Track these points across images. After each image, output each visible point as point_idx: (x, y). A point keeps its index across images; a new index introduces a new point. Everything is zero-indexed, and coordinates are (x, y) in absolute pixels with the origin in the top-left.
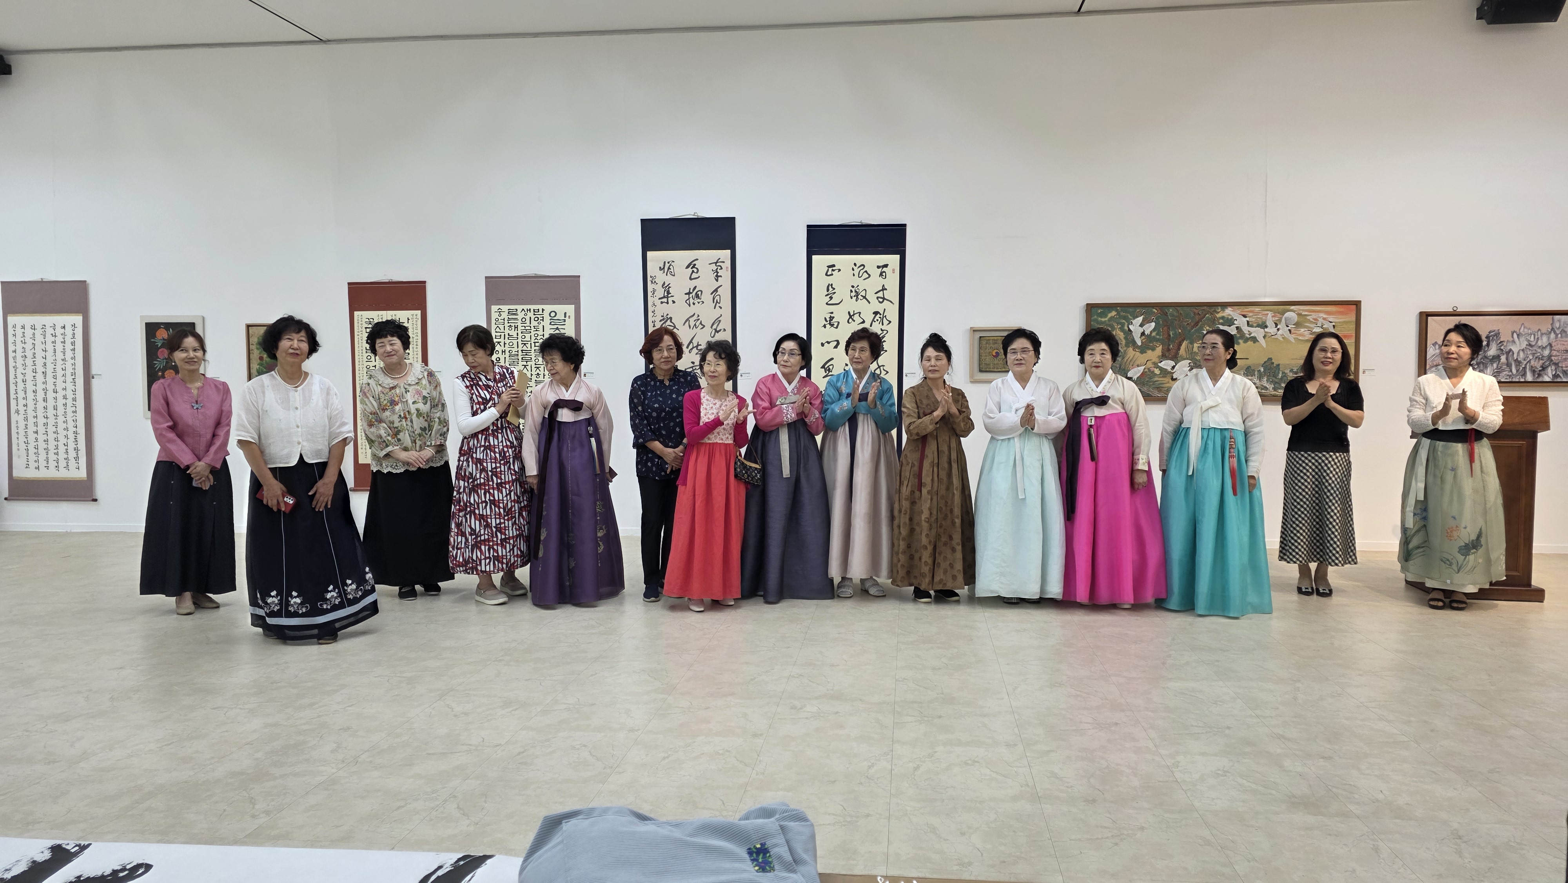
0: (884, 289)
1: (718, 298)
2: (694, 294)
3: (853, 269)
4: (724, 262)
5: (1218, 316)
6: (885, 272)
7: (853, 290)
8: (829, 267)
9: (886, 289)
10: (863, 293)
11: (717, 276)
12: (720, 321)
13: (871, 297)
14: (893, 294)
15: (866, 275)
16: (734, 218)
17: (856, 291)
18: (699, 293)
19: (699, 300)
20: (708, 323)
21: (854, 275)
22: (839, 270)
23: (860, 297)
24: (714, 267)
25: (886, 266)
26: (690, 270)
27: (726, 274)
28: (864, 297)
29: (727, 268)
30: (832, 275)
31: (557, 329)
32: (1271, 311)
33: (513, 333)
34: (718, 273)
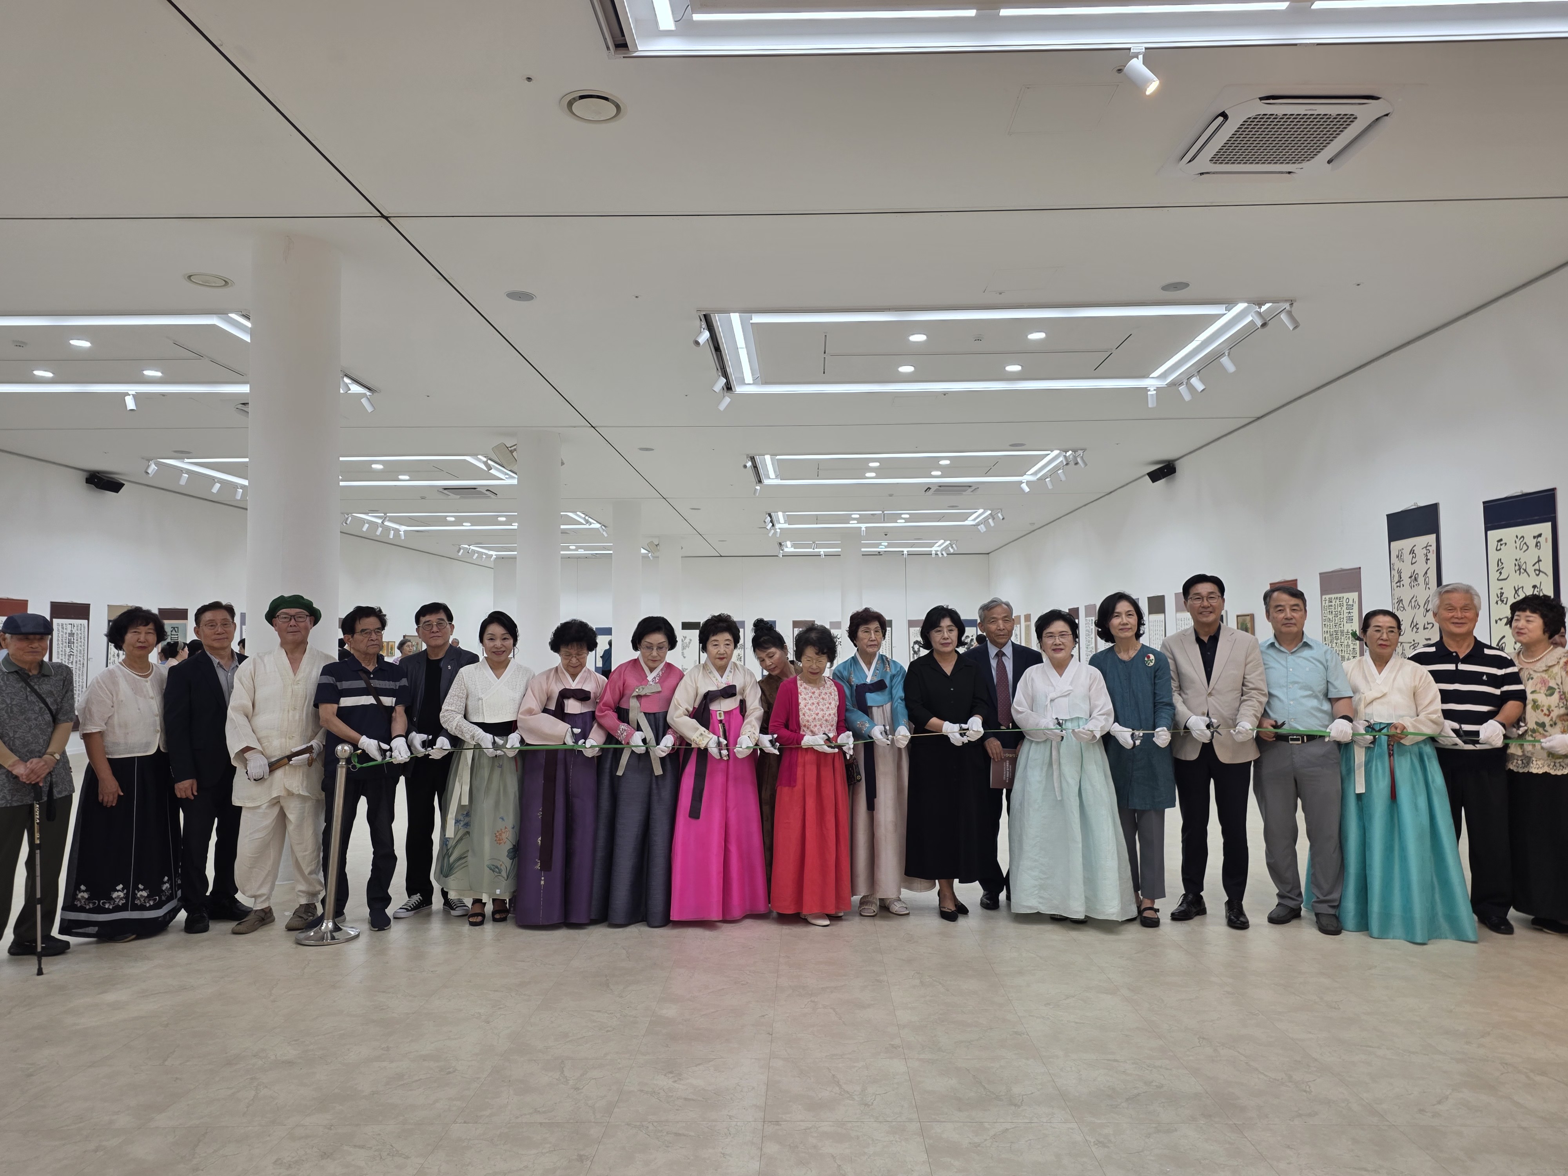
0: (1539, 560)
1: (1427, 579)
2: (1413, 577)
3: (1515, 542)
4: (1431, 546)
6: (1539, 542)
7: (1516, 563)
8: (1498, 541)
9: (1541, 560)
10: (1524, 567)
11: (1427, 559)
12: (1429, 601)
13: (1530, 570)
14: (1547, 567)
15: (1525, 547)
16: (1437, 505)
17: (1519, 565)
18: (1417, 576)
19: (1416, 583)
20: (1422, 604)
21: (1516, 548)
22: (1505, 544)
23: (1522, 570)
24: (1425, 551)
25: (1540, 535)
26: (1411, 555)
27: (1433, 557)
28: (1525, 570)
29: (1433, 551)
30: (1500, 549)
31: (1349, 613)
33: (1330, 617)
34: (1427, 555)
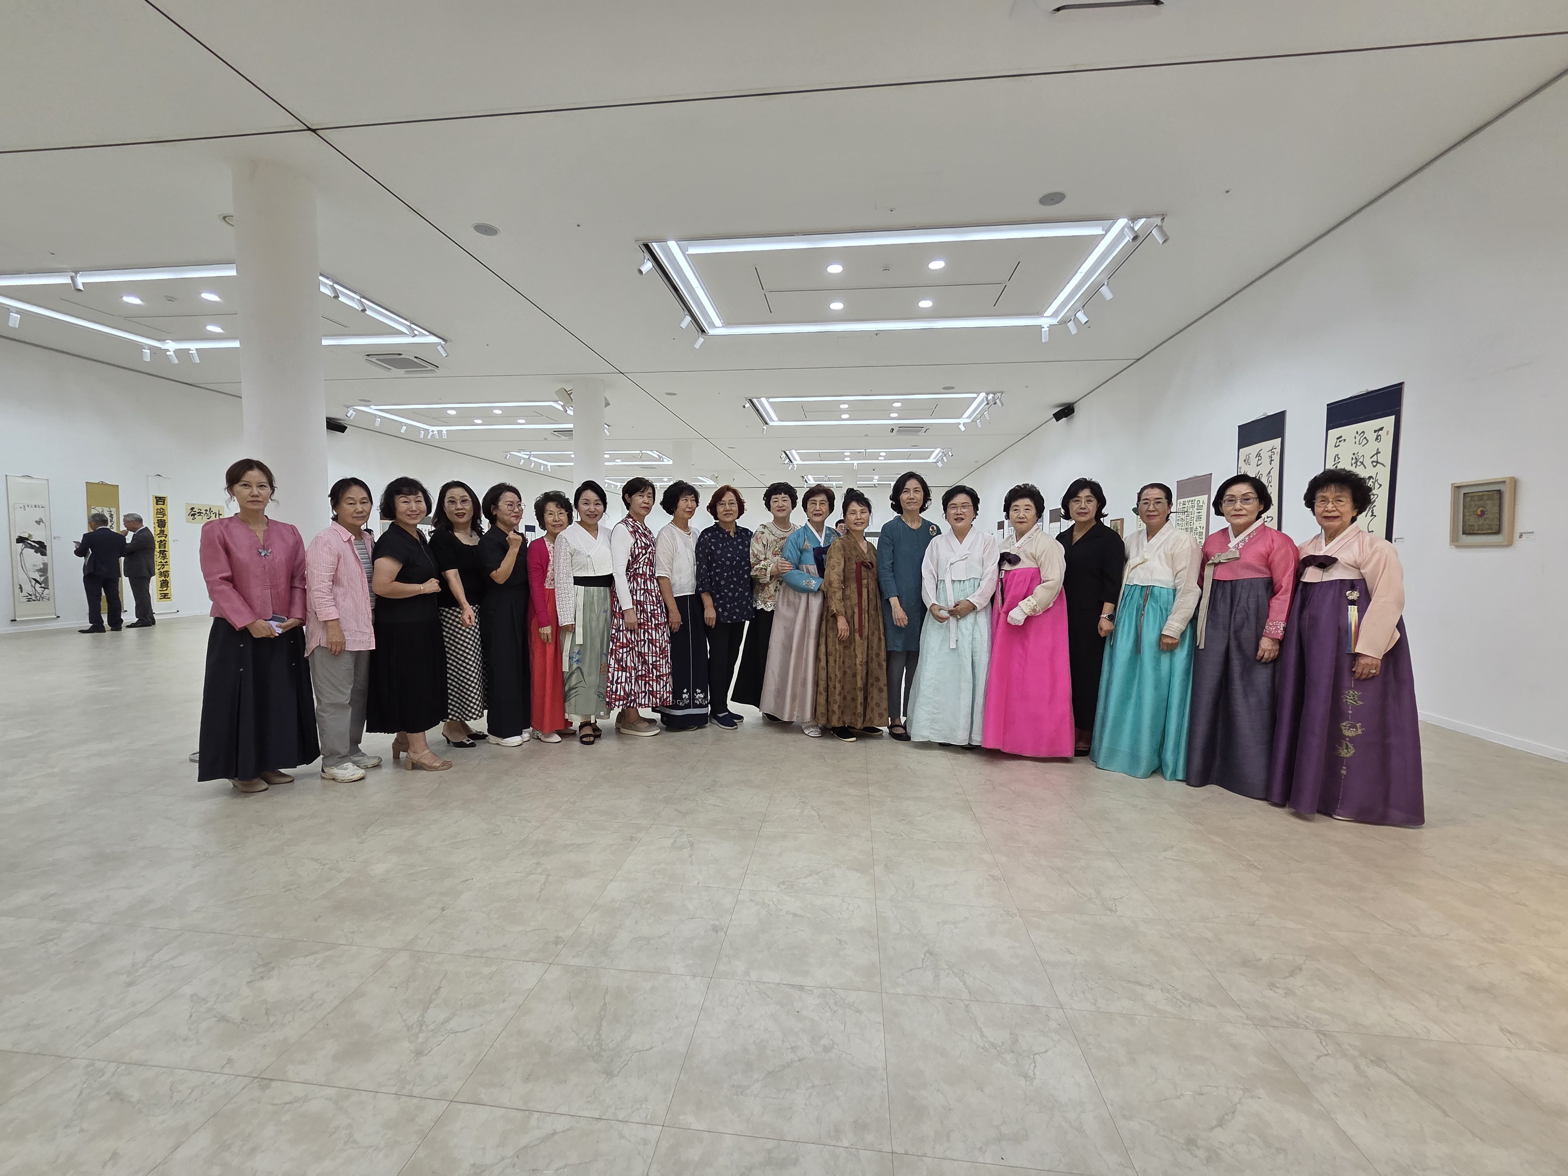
0: (1378, 453)
3: (1355, 438)
4: (1276, 448)
6: (1380, 435)
7: (1354, 457)
8: (1338, 439)
9: (1380, 453)
10: (1361, 460)
11: (1272, 461)
13: (1368, 462)
14: (1386, 457)
15: (1365, 441)
16: (1285, 412)
17: (1356, 458)
21: (1355, 443)
22: (1345, 440)
23: (1359, 463)
24: (1270, 454)
25: (1381, 429)
26: (1258, 458)
27: (1277, 458)
28: (1362, 463)
29: (1278, 453)
30: (1339, 445)
31: (1199, 512)
33: (1183, 517)
34: (1272, 457)
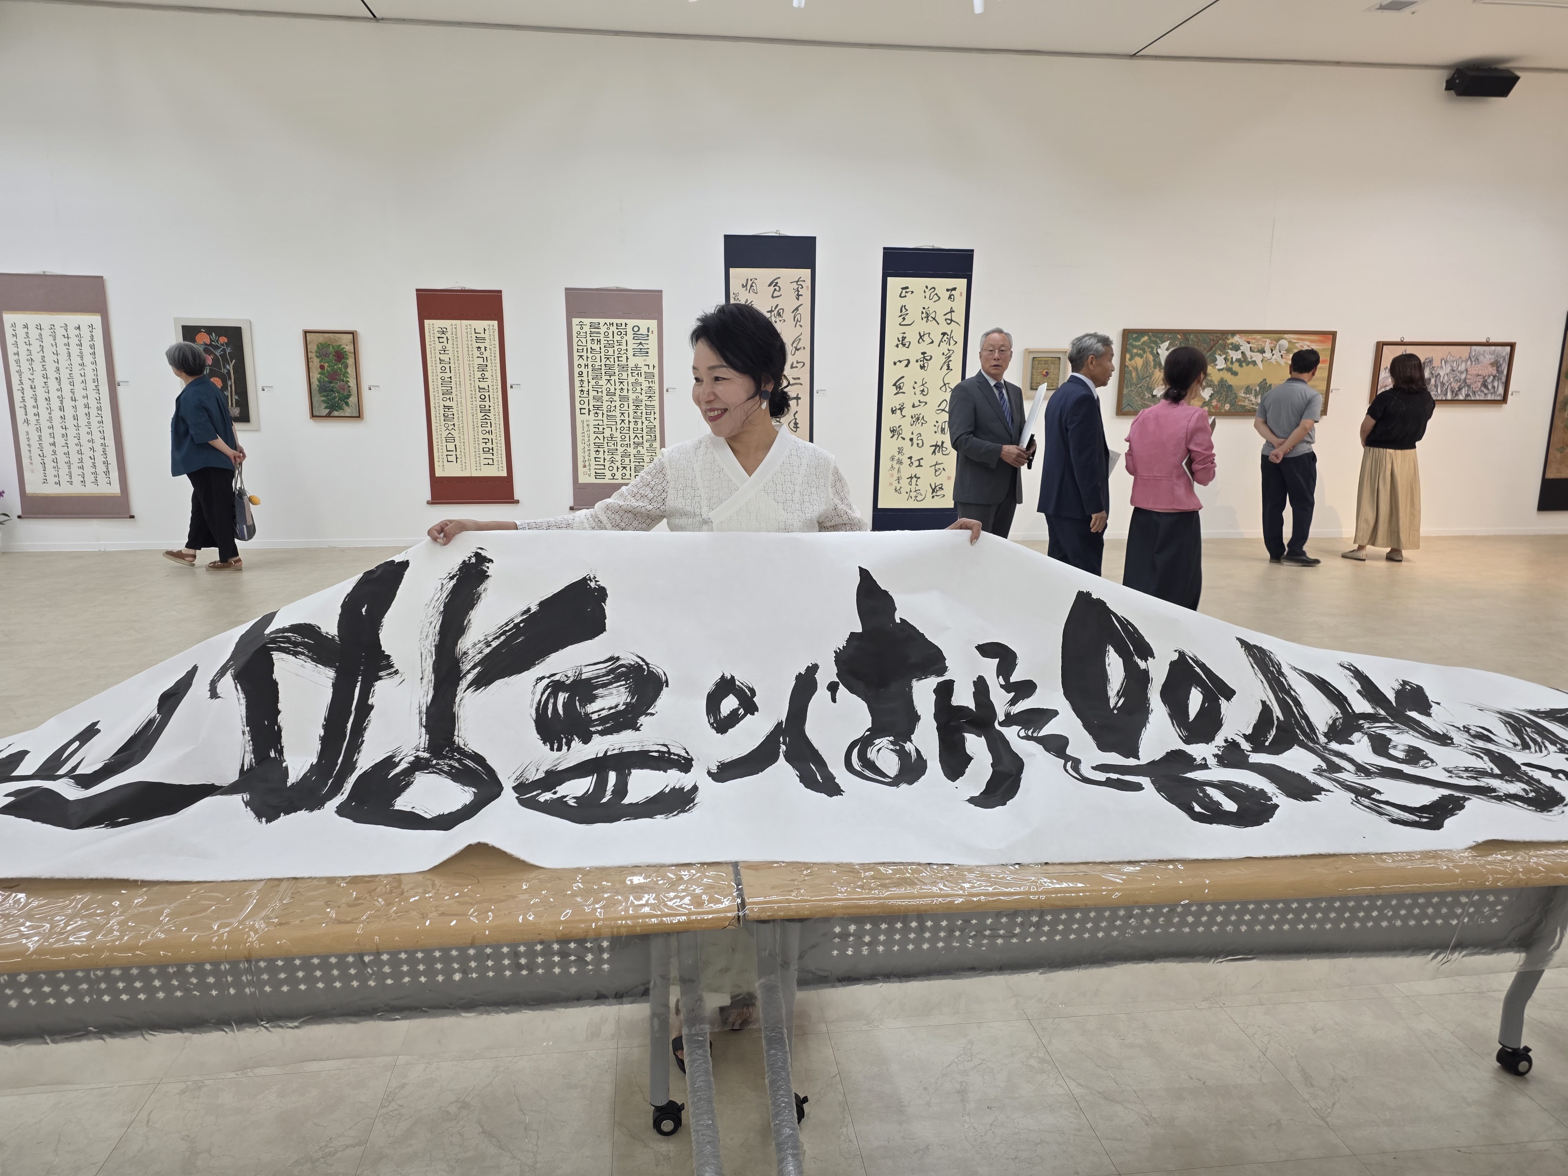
1: (798, 316)
2: (776, 312)
3: (925, 292)
4: (804, 281)
5: (1229, 342)
6: (953, 295)
7: (924, 311)
8: (903, 289)
9: (954, 312)
10: (933, 315)
11: (798, 295)
12: (800, 339)
13: (940, 318)
14: (960, 316)
15: (936, 298)
16: (814, 238)
17: (926, 313)
18: (781, 311)
21: (925, 297)
22: (912, 292)
23: (930, 318)
24: (795, 286)
25: (954, 289)
26: (772, 288)
27: (806, 293)
28: (934, 319)
29: (808, 287)
30: (905, 296)
31: (641, 343)
32: (1269, 338)
33: (596, 347)
34: (799, 291)
